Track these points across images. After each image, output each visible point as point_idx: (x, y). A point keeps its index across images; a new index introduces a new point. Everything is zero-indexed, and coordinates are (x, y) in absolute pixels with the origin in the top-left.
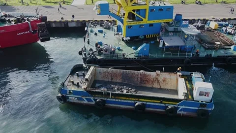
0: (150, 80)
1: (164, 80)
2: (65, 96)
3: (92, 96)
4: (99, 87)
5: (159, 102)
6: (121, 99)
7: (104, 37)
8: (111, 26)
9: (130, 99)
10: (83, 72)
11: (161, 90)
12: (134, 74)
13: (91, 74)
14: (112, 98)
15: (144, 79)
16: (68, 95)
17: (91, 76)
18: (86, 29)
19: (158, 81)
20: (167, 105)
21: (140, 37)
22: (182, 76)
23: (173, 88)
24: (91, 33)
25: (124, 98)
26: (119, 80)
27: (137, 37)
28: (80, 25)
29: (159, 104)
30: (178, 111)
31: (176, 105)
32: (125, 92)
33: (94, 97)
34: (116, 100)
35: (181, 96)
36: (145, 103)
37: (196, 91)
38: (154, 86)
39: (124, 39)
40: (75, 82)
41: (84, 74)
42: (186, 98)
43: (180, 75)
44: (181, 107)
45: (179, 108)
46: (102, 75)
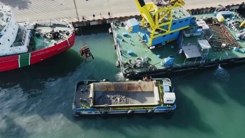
1: (144, 86)
5: (142, 108)
6: (118, 110)
9: (124, 108)
11: (143, 93)
15: (130, 87)
18: (110, 31)
19: (140, 87)
20: (147, 110)
21: (163, 44)
23: (151, 90)
26: (113, 90)
27: (160, 44)
28: (101, 23)
30: (154, 112)
31: (153, 109)
32: (119, 100)
34: (115, 111)
36: (133, 110)
38: (138, 91)
39: (150, 48)
42: (159, 104)
43: (155, 83)
44: (156, 110)
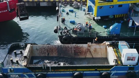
0: (83, 52)
1: (95, 50)
2: (6, 75)
3: (33, 72)
4: (37, 63)
5: (94, 70)
6: (60, 72)
7: (75, 16)
8: (80, 6)
9: (68, 70)
10: (21, 50)
11: (94, 59)
12: (69, 47)
13: (29, 51)
14: (51, 71)
15: (78, 51)
16: (10, 74)
17: (29, 54)
18: (57, 8)
19: (90, 52)
20: (101, 72)
21: (110, 17)
22: (110, 45)
23: (104, 56)
24: (63, 13)
25: (63, 70)
26: (55, 54)
27: (107, 17)
28: (50, 5)
29: (95, 72)
30: (111, 76)
31: (109, 70)
32: (62, 64)
33: (34, 72)
34: (56, 73)
35: (112, 63)
36: (82, 72)
37: (124, 57)
38: (87, 57)
39: (95, 18)
40: (15, 61)
41: (21, 52)
42: (116, 64)
43: (108, 45)
44: (113, 72)
45: (112, 73)
46: (39, 51)
